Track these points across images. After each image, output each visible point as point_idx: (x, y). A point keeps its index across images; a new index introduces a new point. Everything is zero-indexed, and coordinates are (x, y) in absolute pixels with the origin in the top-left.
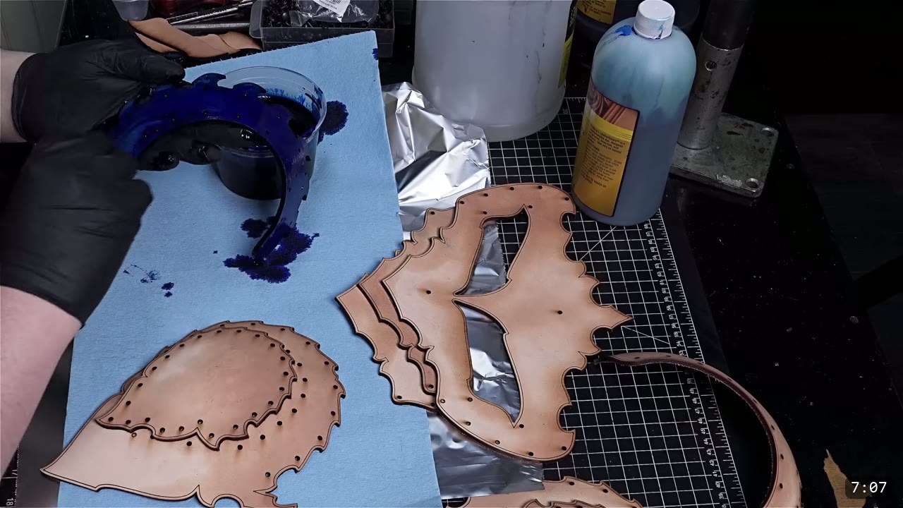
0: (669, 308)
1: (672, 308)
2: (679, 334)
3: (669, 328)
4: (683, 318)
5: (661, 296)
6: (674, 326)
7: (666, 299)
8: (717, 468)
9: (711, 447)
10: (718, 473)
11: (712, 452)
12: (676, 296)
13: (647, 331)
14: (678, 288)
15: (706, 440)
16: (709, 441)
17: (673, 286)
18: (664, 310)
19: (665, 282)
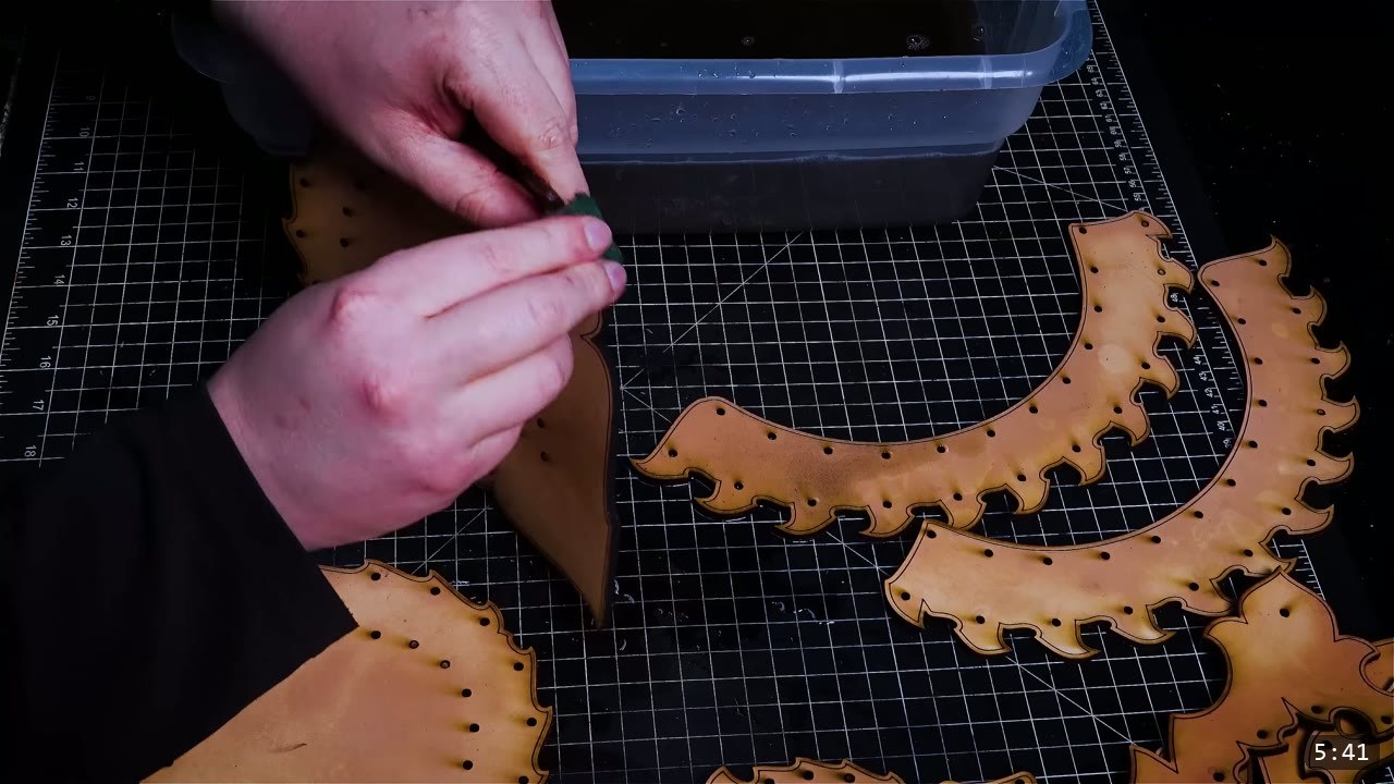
0: (1122, 157)
1: (1128, 156)
2: (1143, 197)
3: (1125, 187)
4: (1146, 173)
5: (1110, 140)
6: (1132, 183)
7: (1118, 144)
8: (1218, 401)
9: (1206, 368)
10: (1221, 409)
11: (1209, 376)
12: (1134, 139)
13: (1088, 191)
14: (1136, 127)
15: (1197, 358)
16: (1202, 359)
17: (1128, 124)
18: (1115, 158)
19: (1113, 118)
